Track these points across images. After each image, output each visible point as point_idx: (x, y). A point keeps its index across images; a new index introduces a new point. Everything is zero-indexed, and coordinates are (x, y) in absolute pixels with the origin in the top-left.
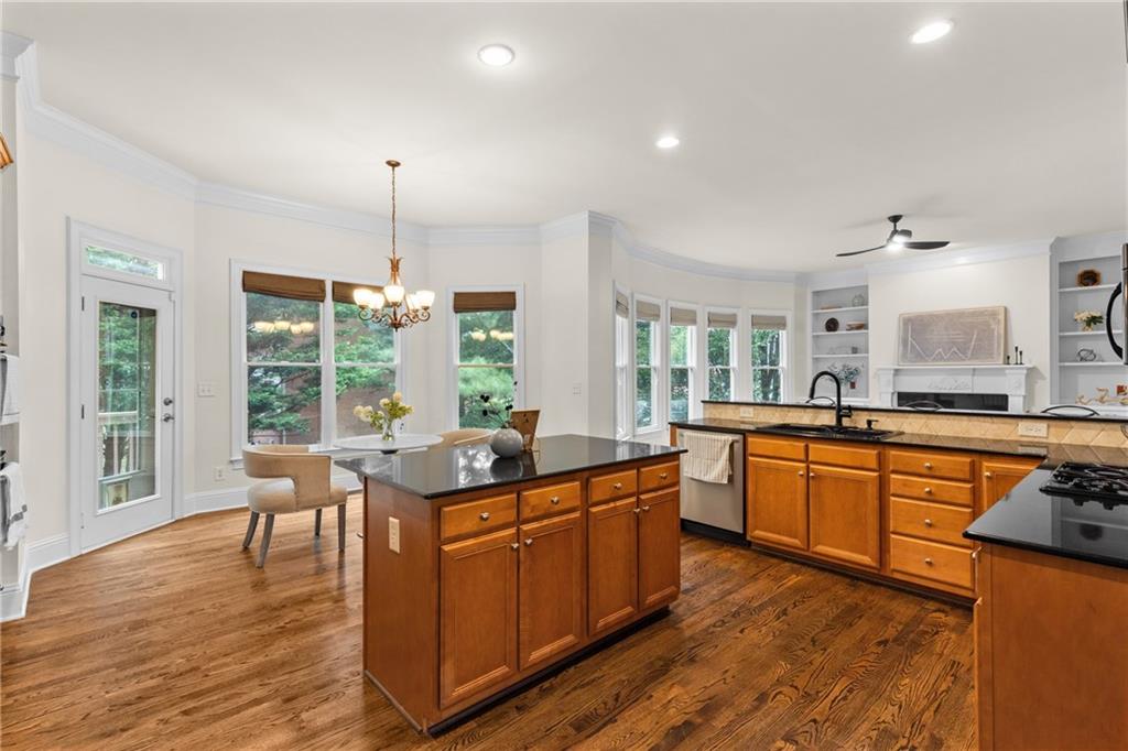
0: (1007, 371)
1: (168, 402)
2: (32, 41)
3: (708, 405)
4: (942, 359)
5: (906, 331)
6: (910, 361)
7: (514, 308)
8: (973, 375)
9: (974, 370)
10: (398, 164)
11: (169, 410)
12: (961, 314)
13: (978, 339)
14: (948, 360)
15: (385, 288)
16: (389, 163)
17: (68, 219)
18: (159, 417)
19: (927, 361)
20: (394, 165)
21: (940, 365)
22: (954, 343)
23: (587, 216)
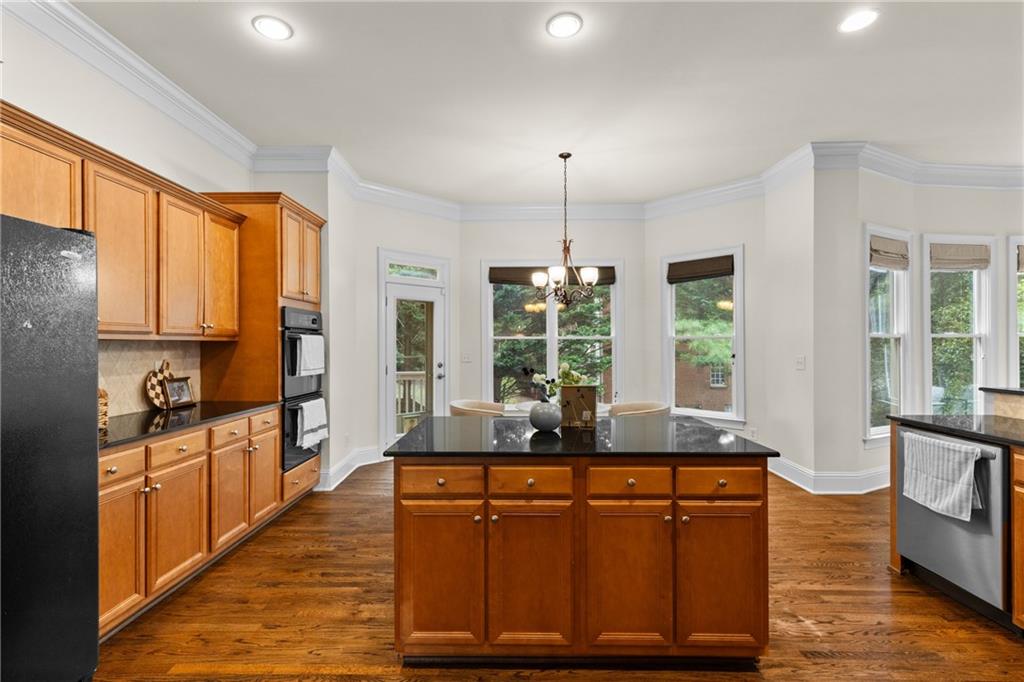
1: (440, 366)
2: (331, 147)
3: (993, 396)
7: (732, 273)
10: (569, 155)
11: (441, 371)
15: (549, 269)
16: (561, 156)
17: (378, 248)
18: (435, 376)
20: (565, 156)
23: (810, 148)
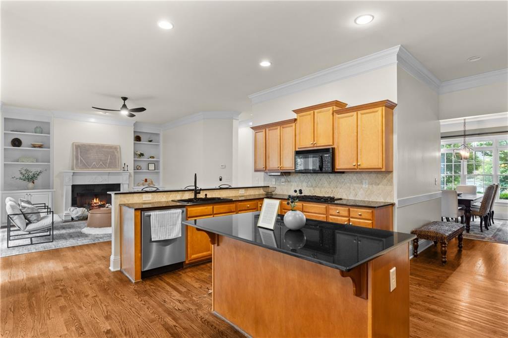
0: (123, 174)
4: (96, 168)
5: (77, 152)
6: (80, 168)
8: (108, 175)
9: (109, 173)
12: (103, 147)
13: (111, 159)
14: (99, 168)
19: (88, 168)
21: (95, 171)
22: (101, 160)
